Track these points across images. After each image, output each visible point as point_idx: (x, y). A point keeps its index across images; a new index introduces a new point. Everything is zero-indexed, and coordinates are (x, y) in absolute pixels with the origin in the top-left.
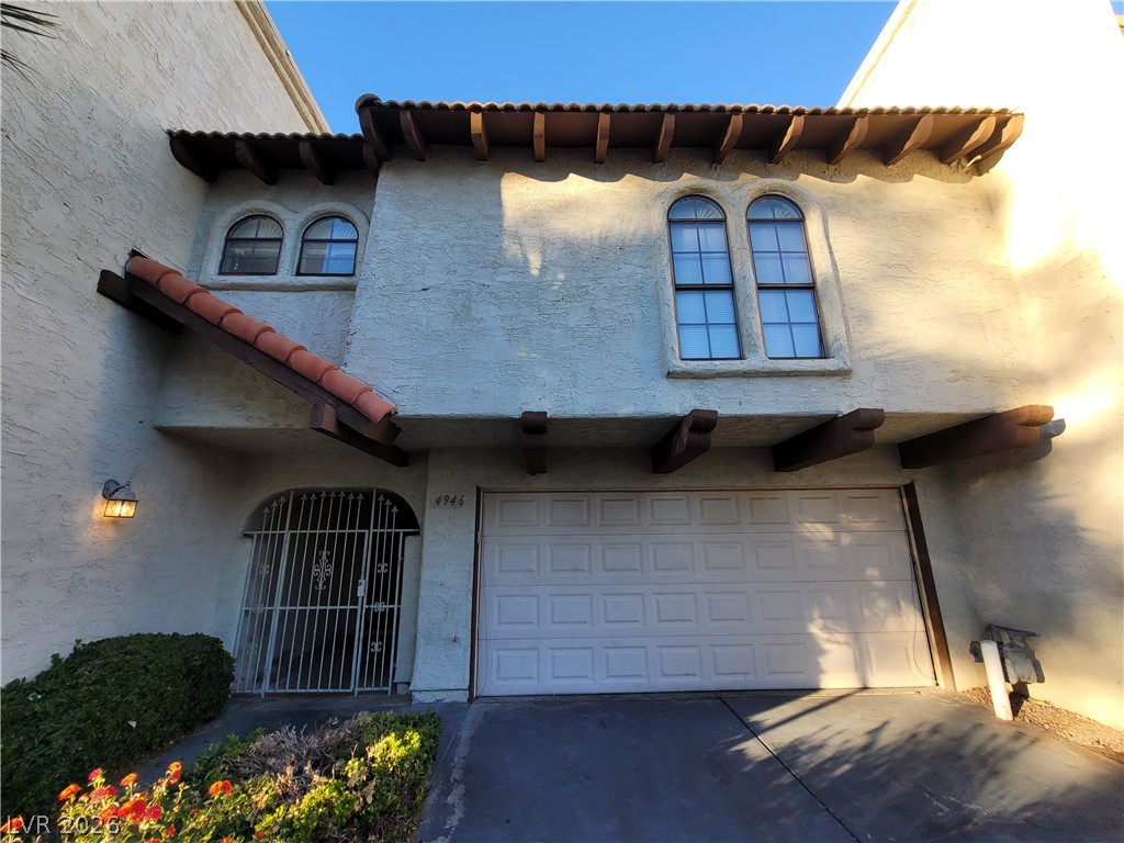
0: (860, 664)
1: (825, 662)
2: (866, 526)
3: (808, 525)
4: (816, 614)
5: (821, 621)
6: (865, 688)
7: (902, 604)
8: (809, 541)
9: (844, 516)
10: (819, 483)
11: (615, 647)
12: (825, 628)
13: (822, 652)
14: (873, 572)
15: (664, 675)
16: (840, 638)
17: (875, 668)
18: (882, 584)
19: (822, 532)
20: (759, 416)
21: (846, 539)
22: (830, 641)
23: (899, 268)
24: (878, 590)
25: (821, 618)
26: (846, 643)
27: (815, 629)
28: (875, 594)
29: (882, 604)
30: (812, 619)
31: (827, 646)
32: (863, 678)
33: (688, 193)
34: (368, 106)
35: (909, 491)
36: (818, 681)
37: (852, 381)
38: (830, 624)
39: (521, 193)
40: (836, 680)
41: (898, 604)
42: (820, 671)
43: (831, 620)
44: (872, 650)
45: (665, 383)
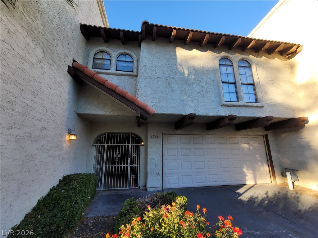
0: (255, 178)
1: (247, 178)
2: (256, 144)
3: (243, 144)
4: (245, 166)
5: (246, 168)
6: (256, 184)
7: (264, 163)
8: (243, 148)
9: (251, 142)
10: (246, 134)
11: (198, 175)
12: (247, 170)
13: (246, 175)
14: (257, 156)
15: (210, 182)
16: (251, 172)
17: (258, 179)
18: (260, 159)
19: (246, 146)
20: (243, 117)
21: (251, 148)
22: (248, 173)
23: (273, 81)
24: (259, 160)
25: (246, 167)
26: (252, 173)
27: (245, 170)
28: (258, 161)
29: (260, 163)
30: (244, 167)
31: (247, 174)
32: (256, 182)
33: (224, 57)
34: (145, 24)
35: (266, 136)
36: (246, 182)
37: (264, 109)
38: (248, 168)
39: (181, 53)
40: (250, 182)
41: (263, 164)
42: (246, 180)
43: (249, 167)
44: (257, 175)
45: (221, 107)
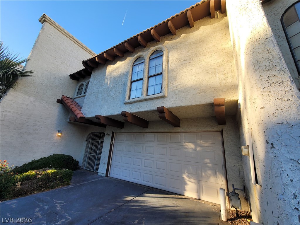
0: (199, 190)
1: (187, 187)
2: (206, 145)
3: (186, 143)
4: (186, 171)
5: (187, 174)
6: (199, 199)
7: (218, 173)
8: (186, 148)
9: (199, 141)
10: (188, 130)
12: (188, 176)
13: (186, 184)
14: (207, 161)
15: (143, 181)
16: (193, 181)
17: (204, 194)
18: (210, 165)
19: (190, 146)
20: (143, 111)
21: (198, 149)
22: (189, 181)
24: (209, 167)
25: (187, 173)
26: (195, 183)
27: (185, 176)
28: (207, 168)
29: (209, 172)
30: (184, 173)
31: (188, 182)
32: (199, 196)
33: (138, 57)
36: (184, 193)
37: (167, 99)
38: (190, 175)
40: (189, 194)
41: (216, 174)
42: (185, 190)
43: (191, 175)
44: (204, 187)
